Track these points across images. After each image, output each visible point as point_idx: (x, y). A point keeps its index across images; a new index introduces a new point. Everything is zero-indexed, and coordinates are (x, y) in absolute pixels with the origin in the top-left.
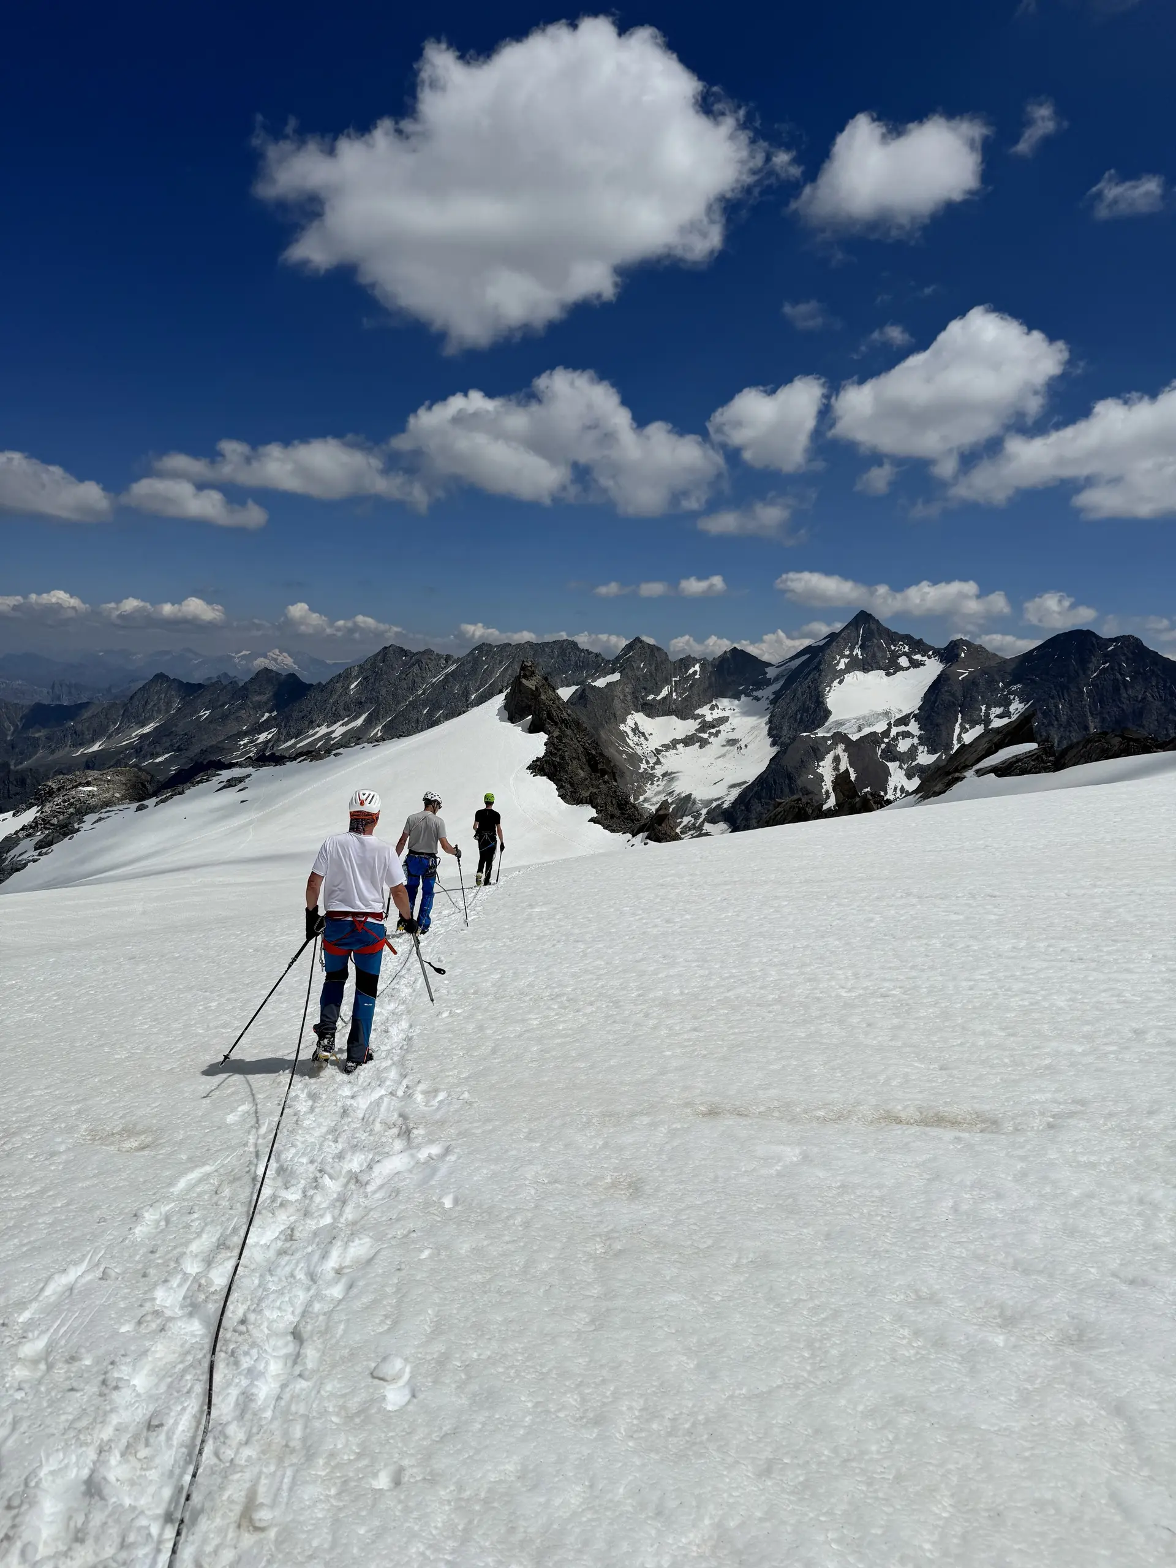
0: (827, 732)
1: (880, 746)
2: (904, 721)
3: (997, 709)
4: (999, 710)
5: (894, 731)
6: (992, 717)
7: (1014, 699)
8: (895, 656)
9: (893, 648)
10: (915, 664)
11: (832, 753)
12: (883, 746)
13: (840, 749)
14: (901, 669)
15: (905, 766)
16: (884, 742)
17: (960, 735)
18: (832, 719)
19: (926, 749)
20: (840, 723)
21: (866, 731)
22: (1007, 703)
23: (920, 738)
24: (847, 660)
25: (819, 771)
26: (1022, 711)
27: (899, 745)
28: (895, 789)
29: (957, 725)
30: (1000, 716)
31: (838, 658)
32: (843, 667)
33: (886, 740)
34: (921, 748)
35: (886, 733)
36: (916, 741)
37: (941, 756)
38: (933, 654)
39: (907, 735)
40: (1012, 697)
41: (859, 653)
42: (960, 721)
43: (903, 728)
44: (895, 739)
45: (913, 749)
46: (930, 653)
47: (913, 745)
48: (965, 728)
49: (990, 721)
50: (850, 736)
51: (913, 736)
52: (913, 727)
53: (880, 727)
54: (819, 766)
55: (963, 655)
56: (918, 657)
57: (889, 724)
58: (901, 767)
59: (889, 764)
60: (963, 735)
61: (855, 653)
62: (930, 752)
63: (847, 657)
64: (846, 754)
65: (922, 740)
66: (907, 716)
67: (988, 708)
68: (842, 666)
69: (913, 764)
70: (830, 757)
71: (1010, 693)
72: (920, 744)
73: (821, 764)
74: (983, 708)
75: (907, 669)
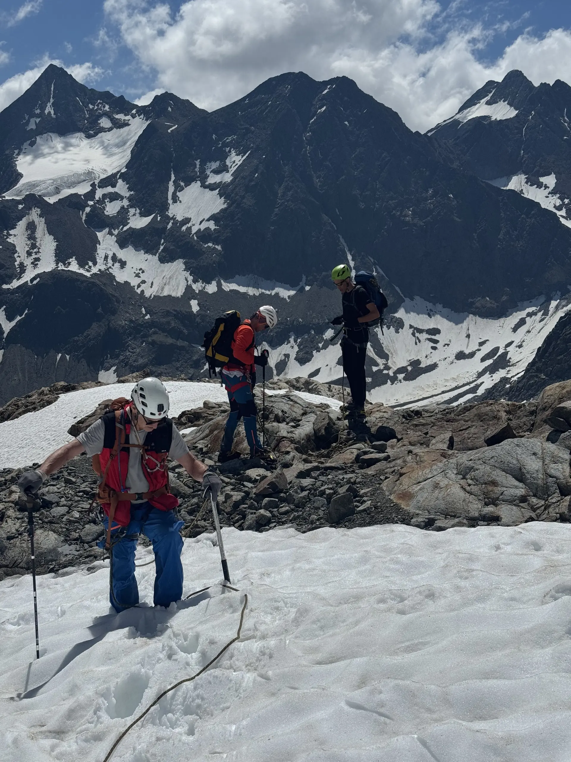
0: (18, 195)
1: (83, 210)
2: (110, 181)
3: (213, 163)
4: (215, 165)
5: (99, 194)
6: (208, 172)
7: (230, 151)
8: (95, 118)
9: (91, 107)
10: (119, 125)
11: (24, 219)
12: (88, 209)
13: (34, 215)
14: (103, 130)
15: (116, 232)
16: (88, 205)
17: (174, 194)
18: (22, 181)
19: (138, 211)
20: (33, 185)
21: (66, 192)
22: (223, 156)
23: (130, 199)
24: (38, 120)
25: (10, 240)
26: (239, 163)
27: (107, 209)
28: (106, 257)
29: (171, 183)
30: (217, 172)
31: (27, 118)
32: (34, 127)
33: (91, 203)
34: (132, 211)
35: (90, 195)
36: (126, 203)
37: (155, 218)
38: (137, 112)
39: (114, 197)
40: (227, 149)
41: (52, 112)
42: (173, 178)
43: (109, 189)
44: (101, 201)
45: (123, 211)
46: (134, 111)
47: (123, 207)
48: (179, 186)
49: (207, 177)
50: (46, 199)
51: (122, 198)
52: (121, 188)
53: (83, 189)
54: (9, 235)
55: (170, 109)
56: (120, 117)
57: (93, 185)
58: (110, 233)
59: (97, 233)
60: (178, 194)
61: (46, 112)
62: (143, 214)
63: (38, 116)
64: (43, 220)
65: (134, 202)
66: (114, 176)
67: (203, 164)
68: (32, 126)
69: (125, 228)
70: (22, 224)
71: (225, 145)
72: (131, 206)
73: (12, 232)
74: (198, 162)
75: (110, 130)
